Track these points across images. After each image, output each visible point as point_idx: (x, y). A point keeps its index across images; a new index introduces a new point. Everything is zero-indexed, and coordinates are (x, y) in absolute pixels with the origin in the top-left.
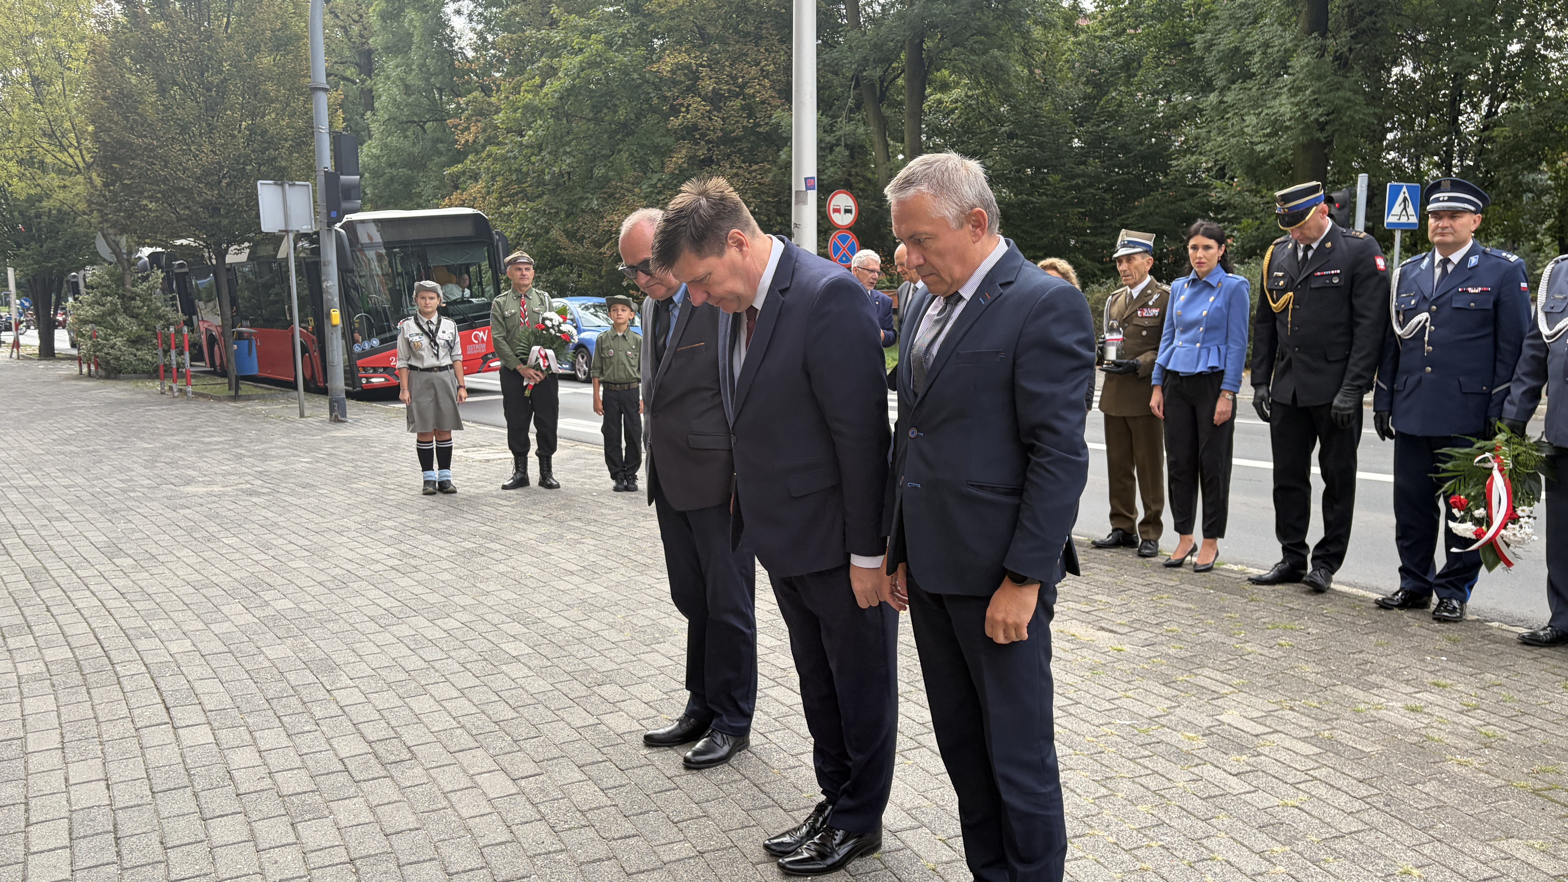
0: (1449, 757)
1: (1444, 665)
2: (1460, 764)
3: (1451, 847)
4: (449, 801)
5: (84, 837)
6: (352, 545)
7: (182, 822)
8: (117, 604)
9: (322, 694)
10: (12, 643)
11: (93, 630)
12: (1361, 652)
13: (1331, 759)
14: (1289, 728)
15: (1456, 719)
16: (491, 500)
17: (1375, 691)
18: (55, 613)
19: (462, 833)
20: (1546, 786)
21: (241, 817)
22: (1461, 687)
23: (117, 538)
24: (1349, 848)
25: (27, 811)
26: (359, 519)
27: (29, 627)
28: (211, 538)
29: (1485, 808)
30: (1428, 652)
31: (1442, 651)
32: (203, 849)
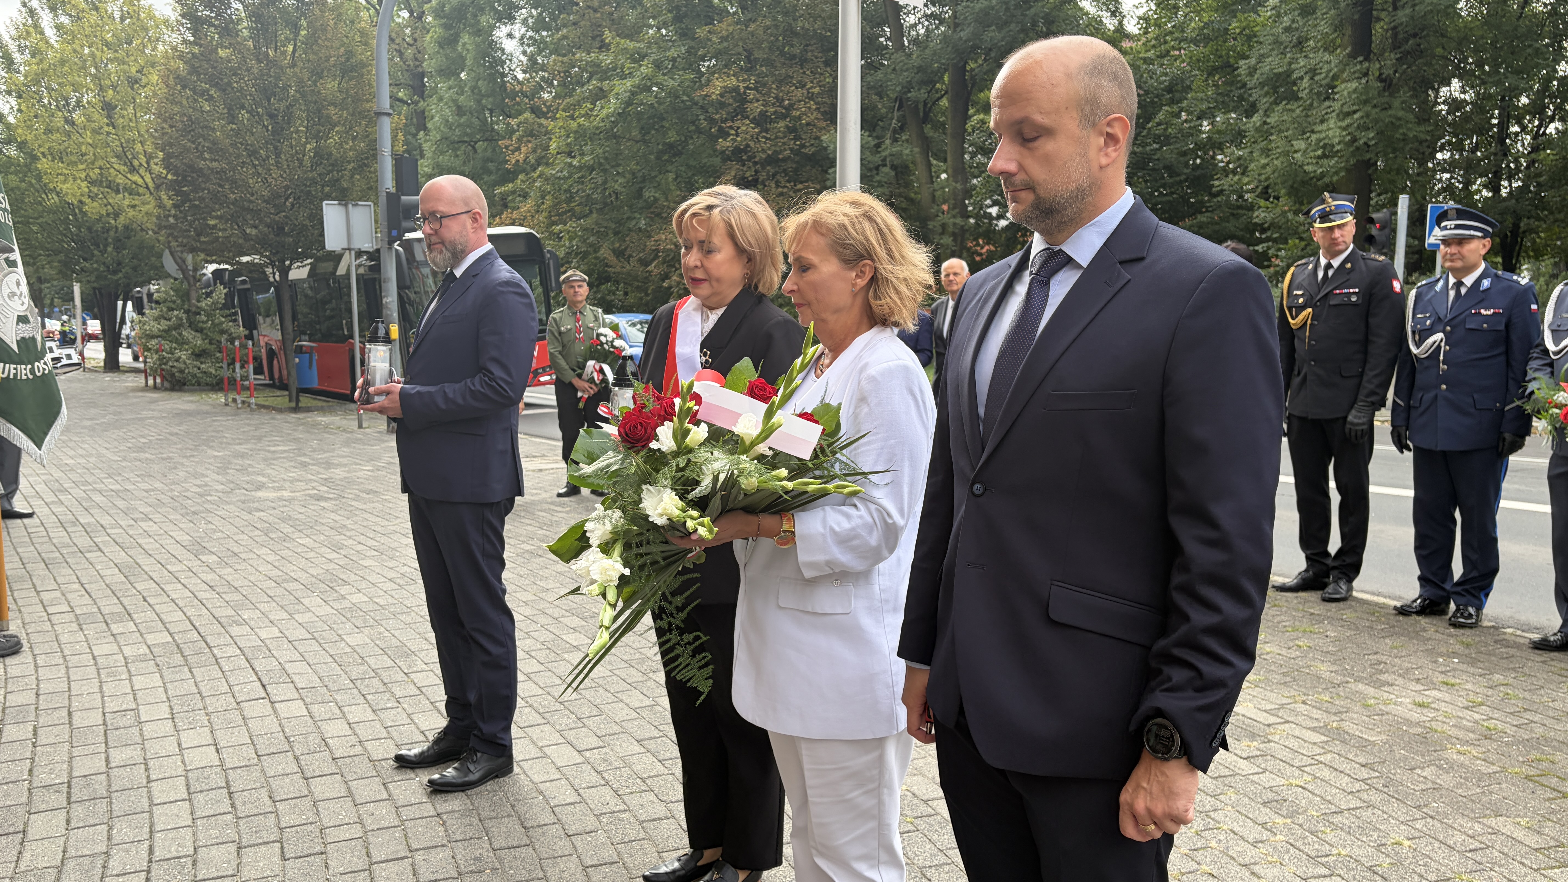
0: (1449, 746)
1: (1455, 666)
2: (1459, 752)
3: (1442, 823)
5: (201, 792)
7: (287, 780)
8: (208, 595)
9: (400, 676)
11: (188, 618)
12: (1376, 653)
13: (1338, 747)
14: (1300, 719)
15: (1460, 714)
16: (546, 506)
17: (1386, 689)
18: (151, 602)
20: (1539, 772)
21: (338, 777)
22: (1469, 686)
23: (200, 537)
24: (1346, 822)
25: (147, 770)
27: (129, 615)
28: (286, 538)
29: (1478, 790)
30: (1441, 655)
31: (1455, 654)
32: (307, 802)
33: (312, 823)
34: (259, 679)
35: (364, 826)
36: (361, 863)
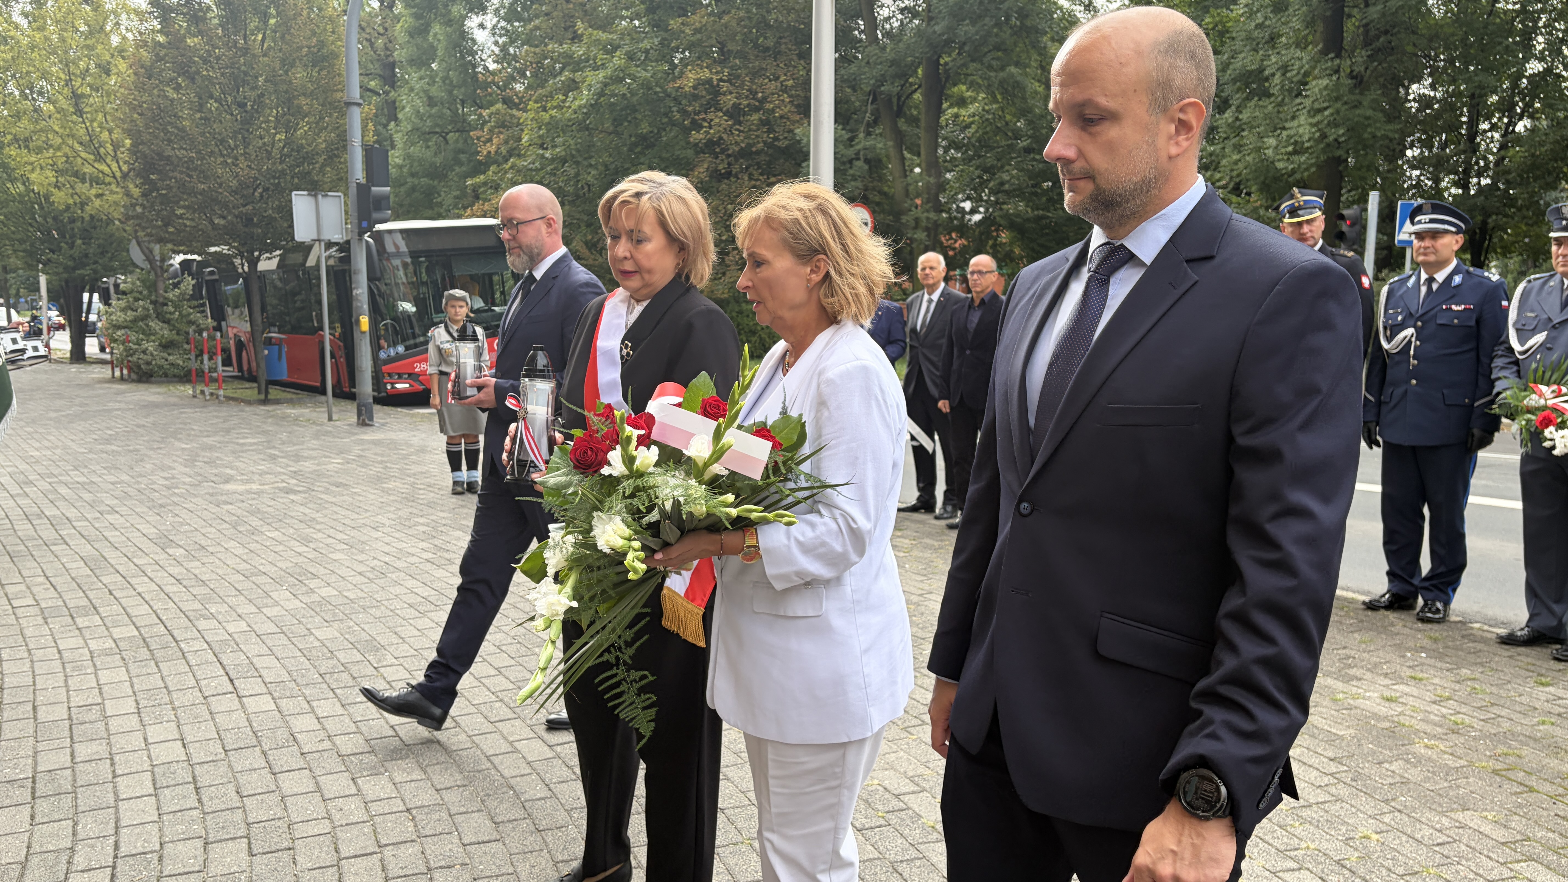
0: (1417, 740)
1: (1423, 660)
2: (1427, 746)
3: (1409, 817)
4: (492, 763)
5: (167, 787)
6: (387, 539)
7: (255, 775)
8: (175, 589)
9: (370, 671)
10: (81, 622)
11: (155, 612)
12: (1345, 648)
13: (1307, 741)
15: (1428, 709)
17: (1354, 683)
18: (117, 596)
19: (505, 789)
20: (1506, 767)
21: (307, 772)
22: (1436, 681)
23: (167, 530)
24: (1314, 815)
25: (112, 765)
26: (393, 516)
27: (95, 608)
28: (254, 531)
29: (1446, 784)
30: (1409, 649)
31: (1423, 649)
32: (275, 798)
33: (279, 819)
34: (227, 674)
35: (332, 822)
36: (329, 858)
